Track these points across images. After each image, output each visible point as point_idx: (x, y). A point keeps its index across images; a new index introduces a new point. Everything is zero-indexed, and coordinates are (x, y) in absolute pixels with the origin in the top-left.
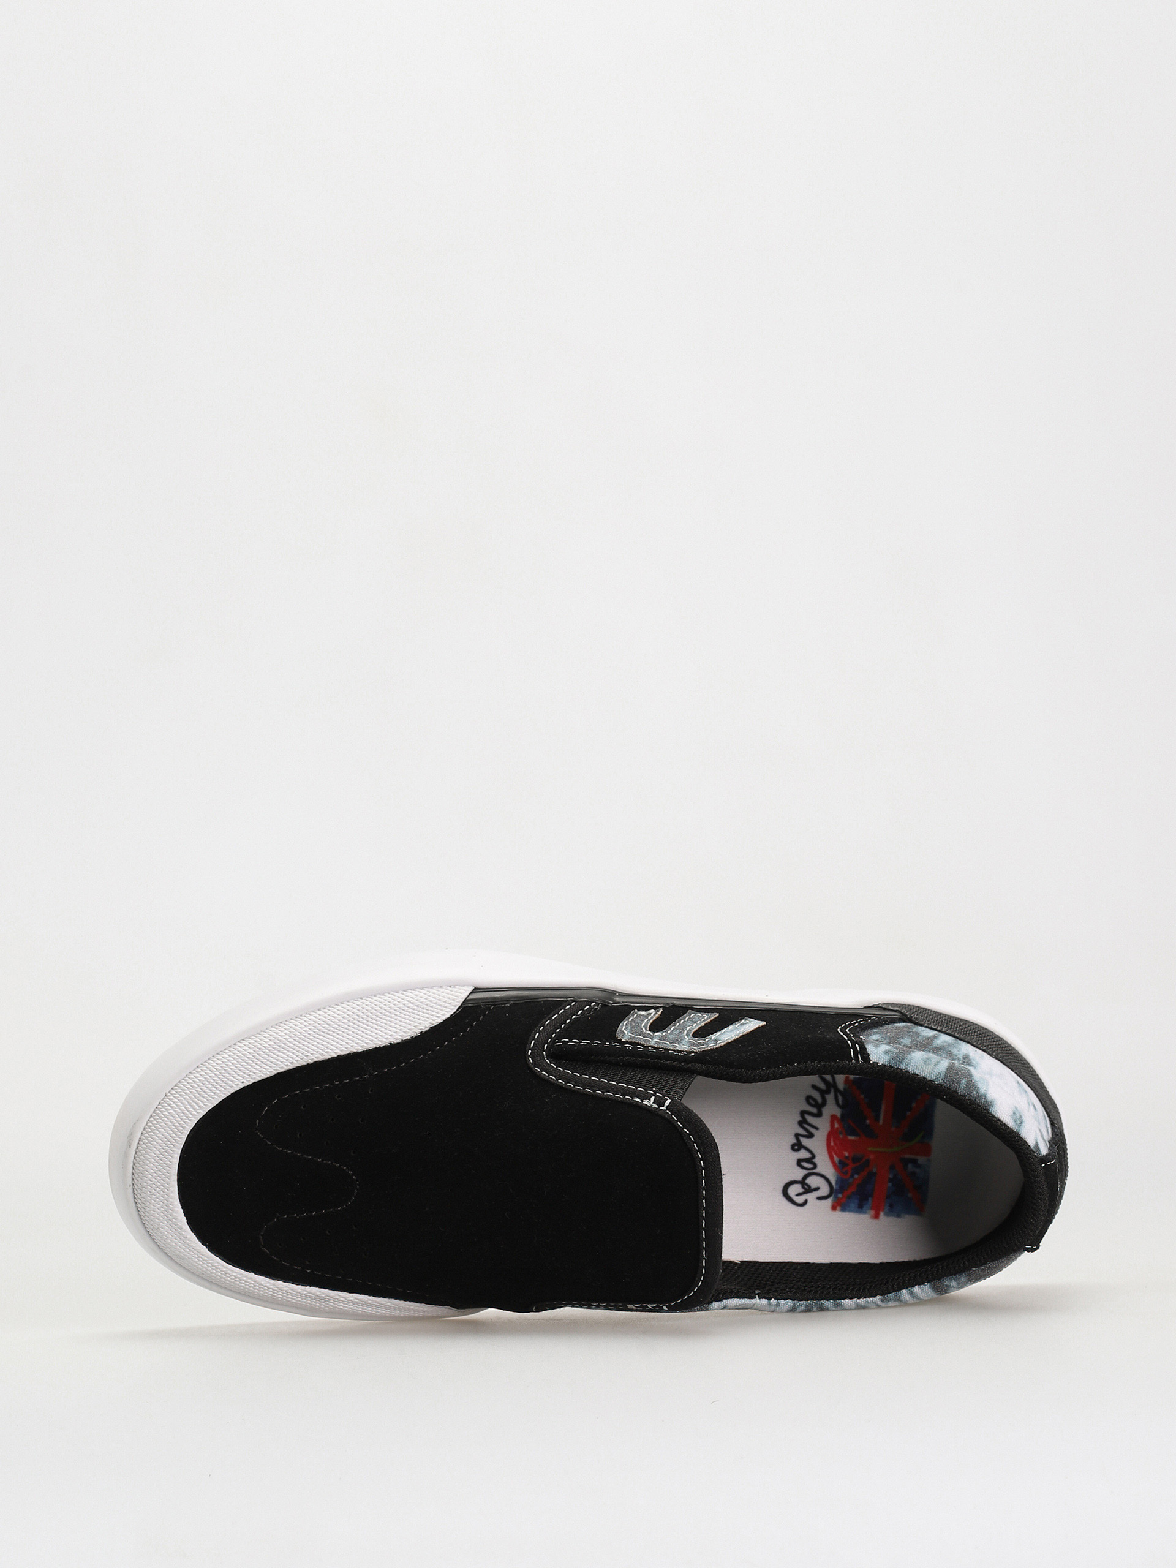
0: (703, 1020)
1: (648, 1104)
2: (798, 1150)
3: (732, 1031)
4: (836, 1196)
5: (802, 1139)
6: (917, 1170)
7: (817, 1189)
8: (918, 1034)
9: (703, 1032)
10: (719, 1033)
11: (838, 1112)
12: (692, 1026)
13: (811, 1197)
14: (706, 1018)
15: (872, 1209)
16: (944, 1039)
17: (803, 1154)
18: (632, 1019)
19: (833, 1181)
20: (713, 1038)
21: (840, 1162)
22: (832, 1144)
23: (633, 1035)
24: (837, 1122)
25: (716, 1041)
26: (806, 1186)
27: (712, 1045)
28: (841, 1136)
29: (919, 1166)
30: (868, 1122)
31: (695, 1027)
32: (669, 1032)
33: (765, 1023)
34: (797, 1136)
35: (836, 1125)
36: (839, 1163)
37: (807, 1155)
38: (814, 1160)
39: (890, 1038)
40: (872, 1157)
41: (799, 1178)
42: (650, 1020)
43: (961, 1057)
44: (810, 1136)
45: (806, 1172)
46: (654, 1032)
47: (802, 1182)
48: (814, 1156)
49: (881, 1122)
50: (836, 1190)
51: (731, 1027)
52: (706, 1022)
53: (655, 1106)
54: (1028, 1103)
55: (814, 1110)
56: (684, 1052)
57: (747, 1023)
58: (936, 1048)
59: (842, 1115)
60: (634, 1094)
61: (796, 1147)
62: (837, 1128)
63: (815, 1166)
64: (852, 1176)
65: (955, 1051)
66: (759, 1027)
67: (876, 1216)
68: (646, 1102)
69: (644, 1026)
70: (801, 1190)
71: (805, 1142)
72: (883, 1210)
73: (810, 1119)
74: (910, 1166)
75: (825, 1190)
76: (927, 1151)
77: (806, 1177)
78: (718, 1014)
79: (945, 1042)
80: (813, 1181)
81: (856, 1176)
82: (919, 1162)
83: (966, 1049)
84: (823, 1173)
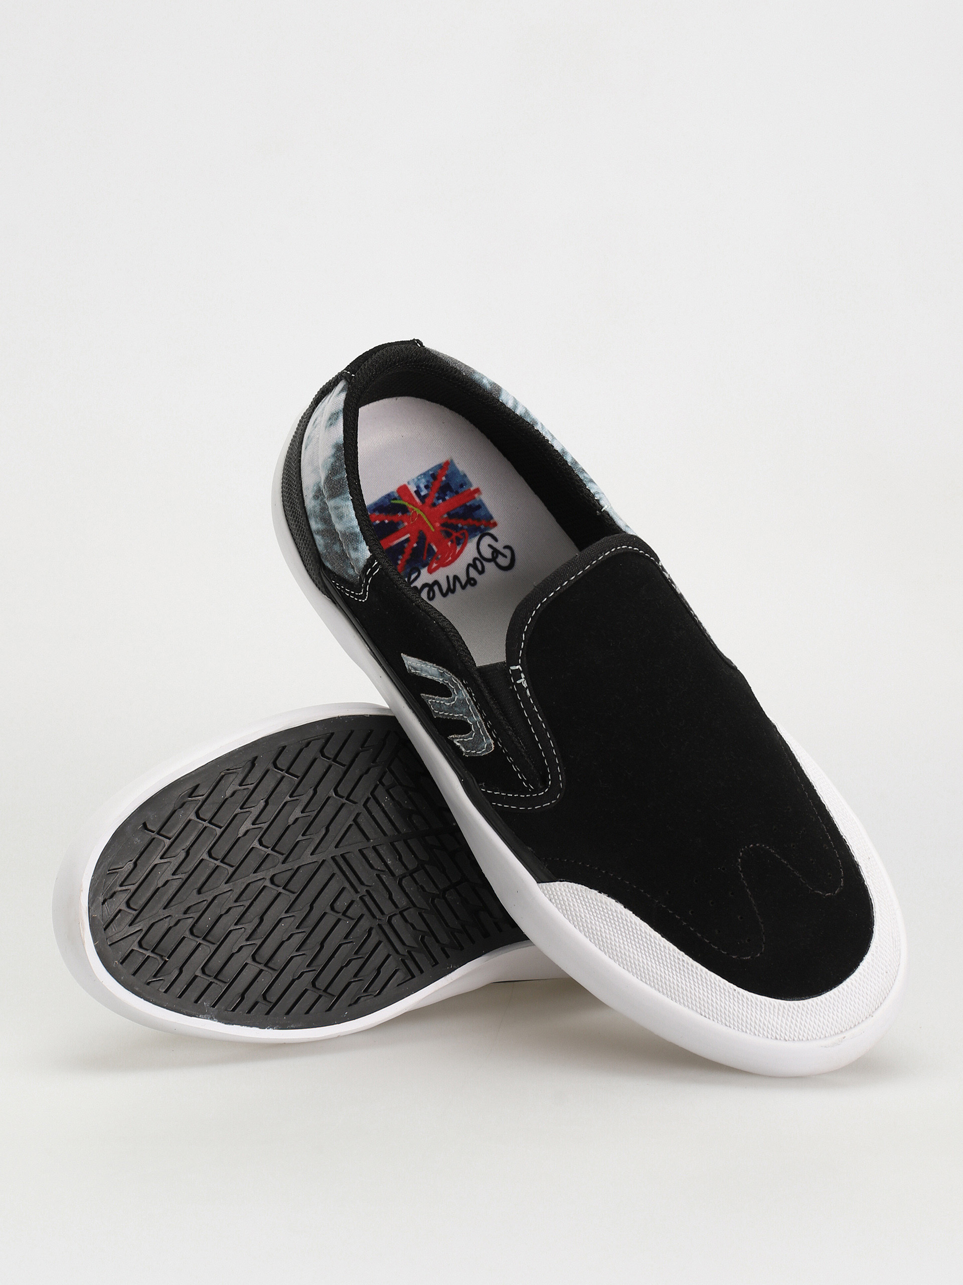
0: (433, 701)
1: (525, 682)
2: (473, 579)
3: (426, 671)
4: (485, 529)
5: (463, 582)
6: (422, 486)
7: (490, 546)
8: (326, 546)
9: (443, 691)
10: (435, 678)
11: (424, 571)
12: (444, 703)
13: (499, 546)
14: (430, 700)
15: (474, 498)
16: (315, 525)
17: (473, 573)
18: (473, 750)
19: (476, 539)
20: (441, 679)
21: (458, 544)
22: (450, 558)
23: (484, 738)
24: (432, 566)
25: (442, 675)
26: (495, 555)
27: (448, 675)
28: (440, 556)
29: (418, 487)
30: (415, 545)
31: (443, 700)
32: (461, 715)
33: (402, 654)
34: (463, 587)
35: (435, 565)
36: (460, 544)
37: (471, 570)
38: (471, 562)
39: (344, 561)
40: (438, 525)
41: (493, 564)
42: (464, 738)
43: (319, 501)
44: (456, 578)
45: (484, 563)
46: (470, 726)
47: (493, 559)
48: (469, 565)
49: (408, 536)
50: (481, 532)
51: (424, 675)
52: (433, 697)
53: (523, 676)
54: (315, 427)
55: (436, 588)
56: (468, 691)
57: (412, 667)
58: (325, 523)
59: (424, 566)
60: (525, 699)
61: (472, 582)
62: (436, 563)
63: (475, 559)
64: (462, 528)
65: (318, 509)
66: (408, 655)
67: (477, 491)
68: (525, 685)
69: (471, 737)
70: (500, 556)
71: (463, 579)
72: (470, 490)
73: (445, 587)
74: (423, 494)
75: (487, 540)
76: (403, 489)
77: (488, 560)
78: (422, 694)
79: (316, 521)
80: (487, 553)
81: (460, 525)
82: (415, 489)
83: (310, 503)
84: (476, 551)
